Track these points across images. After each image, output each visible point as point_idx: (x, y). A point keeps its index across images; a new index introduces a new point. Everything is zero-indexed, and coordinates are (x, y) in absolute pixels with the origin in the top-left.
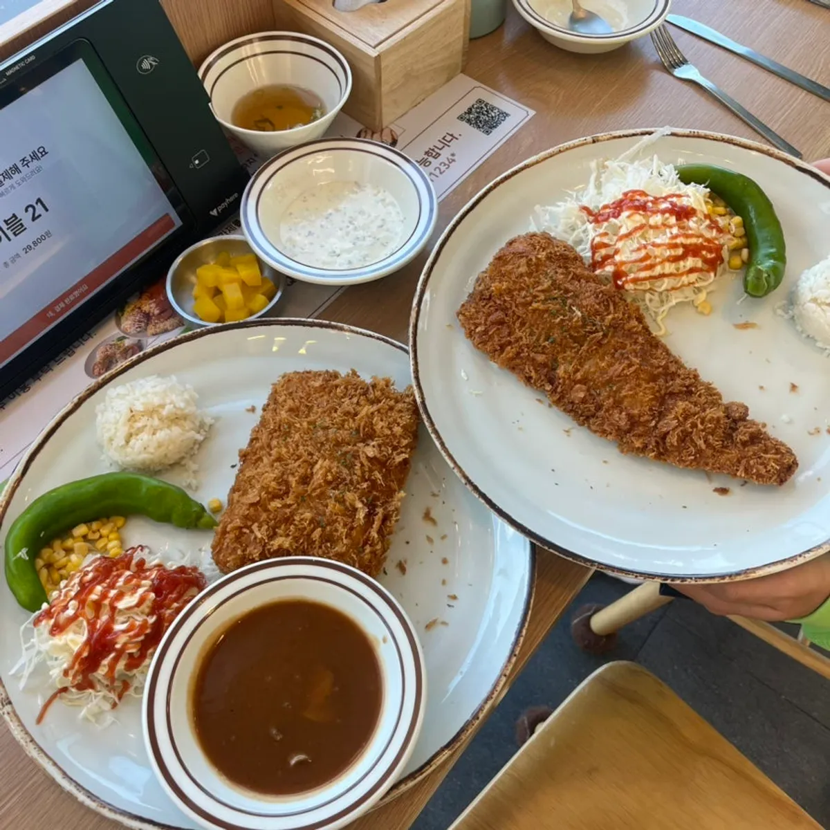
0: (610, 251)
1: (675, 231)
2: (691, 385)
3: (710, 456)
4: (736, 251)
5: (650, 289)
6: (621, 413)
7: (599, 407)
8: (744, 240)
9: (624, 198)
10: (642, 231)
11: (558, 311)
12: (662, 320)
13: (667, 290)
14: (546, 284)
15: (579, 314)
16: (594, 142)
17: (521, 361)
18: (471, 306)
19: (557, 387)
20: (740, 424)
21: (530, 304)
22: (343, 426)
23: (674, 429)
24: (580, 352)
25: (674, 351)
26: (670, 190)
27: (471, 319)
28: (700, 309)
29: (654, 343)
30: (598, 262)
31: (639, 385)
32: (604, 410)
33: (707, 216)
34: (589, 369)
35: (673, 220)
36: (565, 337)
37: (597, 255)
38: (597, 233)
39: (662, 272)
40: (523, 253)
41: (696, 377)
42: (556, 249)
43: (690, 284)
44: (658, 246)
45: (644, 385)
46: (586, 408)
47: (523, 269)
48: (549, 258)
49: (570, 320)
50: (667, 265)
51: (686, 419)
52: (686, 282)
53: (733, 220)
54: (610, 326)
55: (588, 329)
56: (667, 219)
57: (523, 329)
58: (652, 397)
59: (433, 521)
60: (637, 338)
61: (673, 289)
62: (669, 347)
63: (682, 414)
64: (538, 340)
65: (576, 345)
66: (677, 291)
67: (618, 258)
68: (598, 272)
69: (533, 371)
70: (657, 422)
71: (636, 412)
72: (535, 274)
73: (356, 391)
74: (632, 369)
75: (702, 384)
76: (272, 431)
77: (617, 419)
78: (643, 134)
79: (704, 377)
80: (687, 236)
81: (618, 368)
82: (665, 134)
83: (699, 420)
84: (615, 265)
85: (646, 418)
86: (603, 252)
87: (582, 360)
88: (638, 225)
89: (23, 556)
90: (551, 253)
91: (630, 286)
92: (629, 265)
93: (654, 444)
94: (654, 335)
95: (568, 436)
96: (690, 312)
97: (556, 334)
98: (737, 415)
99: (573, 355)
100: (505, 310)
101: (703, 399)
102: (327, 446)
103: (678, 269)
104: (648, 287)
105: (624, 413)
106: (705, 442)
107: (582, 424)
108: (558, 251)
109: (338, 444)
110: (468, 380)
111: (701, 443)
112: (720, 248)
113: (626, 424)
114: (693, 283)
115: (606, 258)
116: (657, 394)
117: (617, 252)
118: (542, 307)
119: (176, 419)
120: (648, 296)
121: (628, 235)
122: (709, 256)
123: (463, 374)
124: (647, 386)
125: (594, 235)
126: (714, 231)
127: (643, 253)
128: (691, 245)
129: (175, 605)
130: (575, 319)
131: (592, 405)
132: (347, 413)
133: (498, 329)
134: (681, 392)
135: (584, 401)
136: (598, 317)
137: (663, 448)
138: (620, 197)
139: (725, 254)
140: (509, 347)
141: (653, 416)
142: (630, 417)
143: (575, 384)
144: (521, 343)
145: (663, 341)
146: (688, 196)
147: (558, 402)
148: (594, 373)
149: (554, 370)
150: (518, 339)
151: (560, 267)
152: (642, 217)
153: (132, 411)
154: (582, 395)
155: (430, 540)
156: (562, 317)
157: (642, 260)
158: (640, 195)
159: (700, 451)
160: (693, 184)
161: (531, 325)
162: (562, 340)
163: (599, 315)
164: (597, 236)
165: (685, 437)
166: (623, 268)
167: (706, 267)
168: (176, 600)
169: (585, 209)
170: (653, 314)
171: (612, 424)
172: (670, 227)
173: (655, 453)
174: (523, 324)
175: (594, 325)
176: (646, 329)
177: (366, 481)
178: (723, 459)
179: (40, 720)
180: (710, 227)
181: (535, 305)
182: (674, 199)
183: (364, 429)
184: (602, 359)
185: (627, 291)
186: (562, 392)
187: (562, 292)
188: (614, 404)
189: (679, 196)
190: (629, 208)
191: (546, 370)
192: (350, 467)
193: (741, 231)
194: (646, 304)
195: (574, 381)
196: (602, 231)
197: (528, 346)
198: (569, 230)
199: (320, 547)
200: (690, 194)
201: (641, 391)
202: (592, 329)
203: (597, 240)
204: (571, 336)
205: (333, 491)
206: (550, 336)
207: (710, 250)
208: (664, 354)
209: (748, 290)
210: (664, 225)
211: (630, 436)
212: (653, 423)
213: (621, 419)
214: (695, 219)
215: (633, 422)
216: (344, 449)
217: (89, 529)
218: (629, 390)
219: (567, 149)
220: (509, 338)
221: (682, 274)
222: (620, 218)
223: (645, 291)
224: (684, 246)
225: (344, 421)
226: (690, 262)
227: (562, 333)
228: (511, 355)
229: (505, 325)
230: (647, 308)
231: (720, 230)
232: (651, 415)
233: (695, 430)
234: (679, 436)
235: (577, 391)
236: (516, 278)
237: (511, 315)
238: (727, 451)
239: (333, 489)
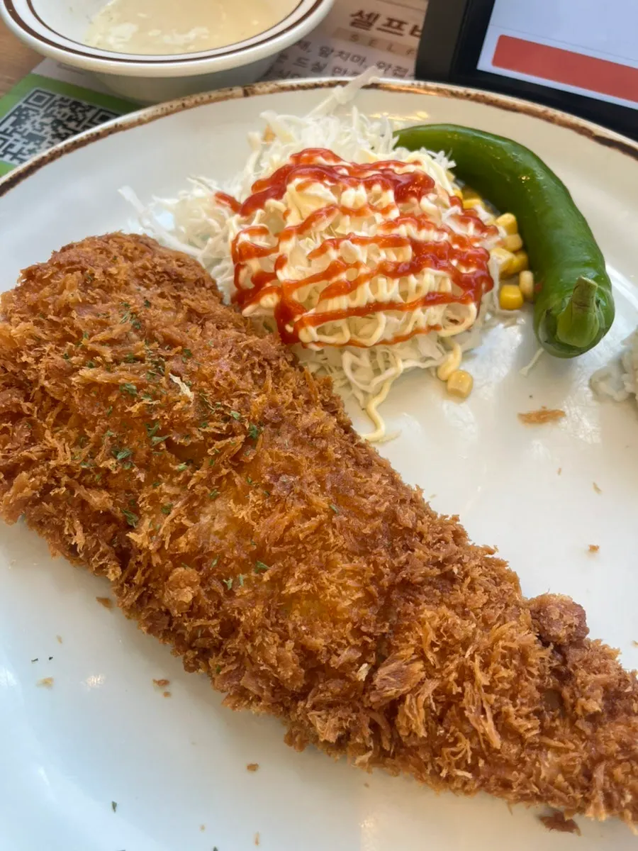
0: (269, 264)
2: (448, 560)
3: (513, 762)
4: (510, 276)
5: (350, 343)
6: (282, 645)
7: (230, 627)
8: (523, 256)
9: (294, 162)
10: (329, 219)
11: (141, 387)
12: (378, 407)
13: (384, 342)
14: (121, 327)
15: (186, 391)
17: (55, 507)
19: (133, 573)
20: (574, 656)
21: (74, 371)
24: (192, 482)
25: (409, 479)
26: (382, 156)
28: (450, 385)
29: (362, 457)
30: (248, 291)
31: (328, 565)
33: (455, 201)
34: (212, 525)
35: (389, 198)
36: (157, 447)
37: (243, 273)
39: (373, 299)
41: (459, 535)
42: (157, 260)
43: (429, 327)
44: (363, 241)
45: (343, 565)
46: (200, 627)
47: (71, 295)
48: (137, 276)
49: (169, 406)
50: (382, 281)
51: (444, 654)
52: (423, 324)
53: (500, 217)
54: (263, 421)
55: (210, 428)
56: (377, 197)
57: (62, 430)
58: (360, 595)
60: (325, 449)
61: (398, 339)
62: (394, 466)
63: (433, 645)
64: (93, 455)
65: (182, 466)
66: (405, 344)
67: (284, 275)
68: (248, 311)
69: (79, 530)
70: (374, 669)
71: (321, 639)
74: (311, 524)
75: (475, 552)
77: (274, 661)
79: (477, 536)
80: (421, 227)
83: (478, 659)
84: (280, 291)
85: (346, 655)
86: (255, 265)
87: (195, 504)
88: (323, 205)
90: (144, 267)
91: (309, 335)
92: (305, 289)
93: (367, 732)
94: (362, 441)
95: (167, 694)
97: (136, 443)
98: (563, 632)
99: (175, 490)
100: (23, 385)
101: (480, 598)
103: (404, 294)
104: (347, 336)
105: (290, 644)
106: (495, 718)
107: (191, 667)
108: (161, 265)
113: (296, 676)
114: (436, 328)
115: (262, 280)
116: (373, 589)
117: (280, 263)
118: (102, 376)
120: (347, 358)
121: (303, 228)
122: (464, 271)
124: (348, 566)
125: (238, 232)
126: (471, 226)
127: (332, 258)
128: (427, 242)
131: (215, 622)
134: (427, 581)
135: (194, 610)
136: (236, 401)
137: (391, 741)
138: (287, 160)
140: (26, 474)
141: (364, 648)
142: (307, 654)
143: (176, 565)
144: (52, 463)
145: (383, 452)
146: (417, 164)
147: (134, 610)
148: (222, 535)
149: (131, 527)
150: (50, 454)
151: (162, 295)
152: (328, 191)
154: (187, 596)
156: (147, 401)
157: (329, 274)
158: (324, 157)
159: (484, 750)
160: (423, 150)
161: (80, 421)
162: (149, 454)
163: (238, 396)
164: (246, 231)
165: (444, 710)
166: (295, 296)
167: (460, 292)
169: (226, 198)
170: (360, 396)
171: (264, 675)
172: (384, 209)
173: (370, 754)
174: (62, 418)
175: (227, 419)
176: (347, 428)
180: (462, 219)
181: (88, 373)
182: (390, 167)
185: (304, 345)
186: (145, 585)
187: (156, 344)
188: (267, 616)
189: (400, 163)
190: (301, 175)
191: (110, 529)
193: (517, 241)
194: (345, 377)
195: (172, 557)
196: (254, 224)
197: (70, 471)
198: (195, 239)
200: (420, 160)
201: (331, 582)
202: (219, 428)
203: (245, 238)
204: (169, 443)
206: (121, 444)
207: (466, 260)
208: (385, 482)
210: (371, 206)
211: (304, 708)
212: (364, 672)
213: (282, 660)
214: (432, 196)
215: (313, 667)
218: (302, 580)
220: (25, 453)
221: (413, 306)
222: (287, 195)
223: (342, 347)
224: (417, 246)
226: (431, 279)
227: (150, 439)
228: (27, 492)
229: (24, 420)
230: (349, 385)
231: (481, 227)
232: (355, 647)
233: (467, 685)
234: (427, 707)
235: (177, 586)
236: (57, 314)
237: (39, 395)
238: (555, 743)
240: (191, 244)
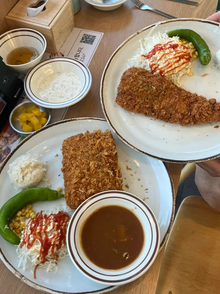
0: (157, 66)
1: (174, 53)
2: (196, 98)
3: (210, 117)
4: (194, 53)
5: (173, 73)
6: (178, 114)
7: (171, 114)
8: (195, 49)
9: (155, 48)
10: (164, 56)
11: (148, 89)
12: (179, 81)
13: (178, 72)
14: (141, 82)
15: (155, 88)
16: (138, 34)
17: (142, 109)
18: (119, 97)
19: (156, 113)
20: (215, 105)
21: (138, 90)
22: (92, 149)
23: (196, 113)
24: (159, 100)
25: (187, 90)
26: (167, 41)
27: (121, 101)
28: (189, 75)
29: (180, 89)
30: (153, 70)
31: (181, 104)
32: (173, 115)
33: (182, 45)
34: (164, 104)
35: (172, 50)
36: (153, 97)
37: (153, 68)
38: (150, 62)
39: (175, 67)
40: (130, 75)
41: (196, 95)
42: (139, 71)
43: (184, 68)
44: (171, 59)
45: (183, 103)
46: (167, 116)
47: (132, 80)
48: (138, 74)
49: (153, 91)
50: (176, 64)
51: (199, 109)
52: (183, 68)
53: (189, 44)
54: (165, 89)
55: (159, 92)
56: (170, 50)
57: (139, 99)
58: (186, 106)
59: (130, 169)
60: (175, 90)
61: (179, 71)
62: (185, 89)
63: (197, 108)
64: (145, 101)
65: (157, 98)
66: (181, 71)
67: (160, 67)
68: (154, 74)
69: (147, 111)
70: (191, 113)
71: (183, 112)
72: (136, 81)
73: (91, 137)
74: (177, 99)
75: (199, 97)
76: (70, 159)
78: (152, 27)
79: (199, 95)
80: (179, 53)
81: (173, 101)
82: (159, 24)
83: (203, 108)
84: (159, 69)
85: (187, 113)
87: (161, 102)
88: (162, 55)
89: (7, 228)
90: (138, 72)
91: (166, 75)
92: (164, 68)
93: (192, 120)
94: (179, 87)
95: (164, 127)
96: (186, 76)
97: (150, 97)
98: (213, 102)
99: (157, 101)
100: (131, 95)
101: (201, 101)
102: (90, 157)
103: (179, 64)
104: (172, 73)
105: (179, 114)
106: (207, 113)
107: (167, 122)
109: (93, 155)
110: (127, 121)
111: (206, 114)
112: (189, 53)
113: (181, 117)
114: (185, 67)
115: (156, 68)
116: (187, 104)
117: (159, 65)
118: (142, 90)
119: (36, 166)
121: (160, 59)
122: (187, 57)
123: (125, 120)
125: (149, 62)
126: (186, 49)
127: (167, 63)
128: (180, 55)
130: (154, 90)
131: (169, 115)
132: (92, 145)
133: (131, 101)
134: (194, 101)
135: (166, 114)
136: (161, 87)
137: (195, 120)
138: (153, 48)
139: (191, 55)
140: (137, 106)
141: (189, 111)
142: (182, 114)
144: (140, 103)
145: (182, 88)
146: (174, 41)
147: (157, 118)
148: (166, 104)
149: (153, 108)
150: (138, 102)
151: (143, 76)
152: (162, 52)
153: (21, 168)
154: (165, 113)
155: (132, 175)
156: (150, 91)
157: (167, 65)
158: (159, 45)
159: (206, 117)
160: (173, 37)
161: (141, 97)
162: (152, 98)
163: (160, 86)
164: (151, 62)
165: (200, 114)
166: (162, 70)
167: (187, 61)
168: (63, 223)
169: (143, 55)
170: (176, 81)
171: (177, 118)
172: (172, 52)
173: (193, 122)
174: (138, 97)
175: (160, 90)
176: (176, 86)
178: (214, 117)
179: (35, 277)
180: (184, 48)
181: (140, 90)
182: (170, 43)
183: (99, 148)
184: (166, 99)
185: (166, 76)
186: (158, 114)
187: (147, 83)
188: (175, 112)
189: (171, 42)
190: (158, 50)
191: (150, 109)
192: (101, 160)
193: (193, 47)
194: (173, 79)
195: (160, 109)
196: (152, 60)
197: (142, 104)
198: (140, 64)
199: (103, 188)
200: (174, 40)
203: (151, 63)
204: (155, 96)
205: (99, 170)
206: (148, 98)
207: (187, 55)
208: (184, 92)
209: (203, 63)
210: (170, 52)
211: (184, 120)
212: (189, 114)
213: (179, 116)
214: (179, 47)
215: (183, 115)
216: (96, 156)
217: (22, 212)
218: (178, 106)
219: (130, 39)
220: (135, 103)
221: (181, 66)
222: (156, 54)
223: (171, 75)
224: (179, 56)
225: (92, 147)
226: (182, 61)
227: (152, 96)
228: (138, 108)
229: (133, 99)
230: (173, 80)
231: (187, 48)
232: (188, 111)
233: (203, 111)
234: (198, 114)
235: (163, 112)
236: (131, 84)
237: (133, 95)
238: (214, 114)
239: (98, 169)
240: (139, 65)
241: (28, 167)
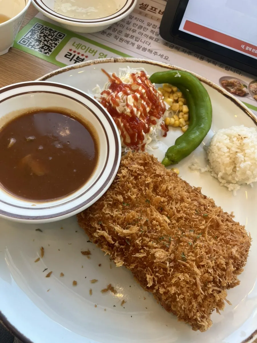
22: (193, 252)
73: (219, 275)
76: (205, 207)
89: (177, 75)
102: (180, 234)
119: (234, 163)
129: (122, 125)
132: (201, 259)
153: (244, 138)
168: (124, 126)
177: (142, 246)
179: (104, 71)
183: (184, 265)
192: (157, 240)
199: (112, 198)
205: (144, 221)
217: (185, 114)
225: (196, 255)
239: (147, 221)
241: (241, 148)
